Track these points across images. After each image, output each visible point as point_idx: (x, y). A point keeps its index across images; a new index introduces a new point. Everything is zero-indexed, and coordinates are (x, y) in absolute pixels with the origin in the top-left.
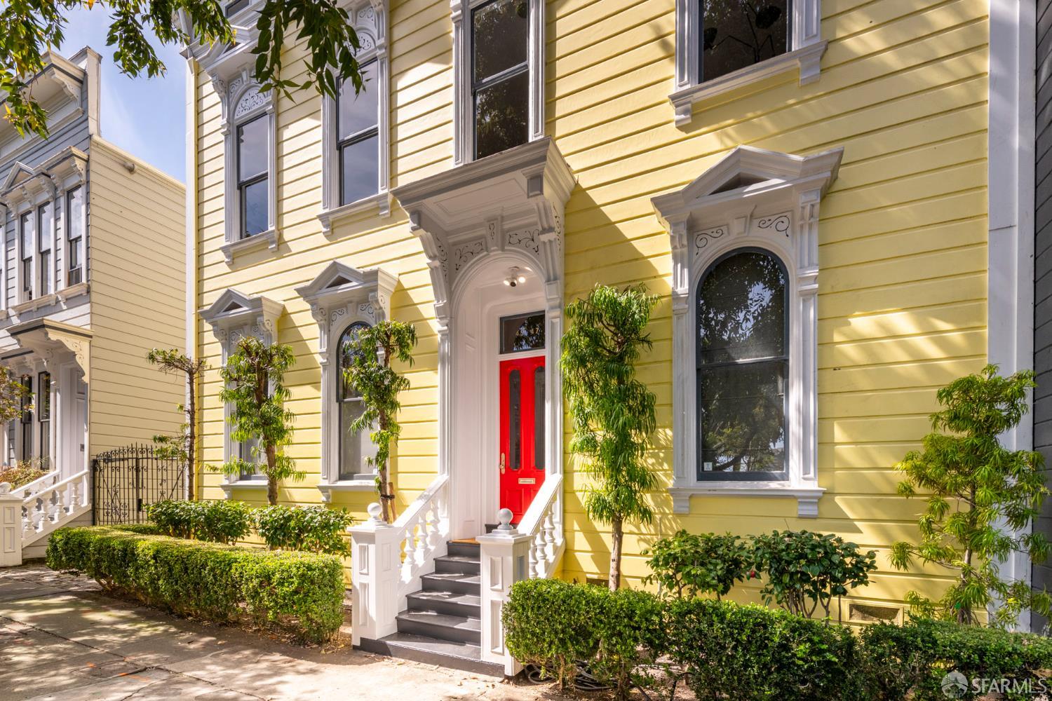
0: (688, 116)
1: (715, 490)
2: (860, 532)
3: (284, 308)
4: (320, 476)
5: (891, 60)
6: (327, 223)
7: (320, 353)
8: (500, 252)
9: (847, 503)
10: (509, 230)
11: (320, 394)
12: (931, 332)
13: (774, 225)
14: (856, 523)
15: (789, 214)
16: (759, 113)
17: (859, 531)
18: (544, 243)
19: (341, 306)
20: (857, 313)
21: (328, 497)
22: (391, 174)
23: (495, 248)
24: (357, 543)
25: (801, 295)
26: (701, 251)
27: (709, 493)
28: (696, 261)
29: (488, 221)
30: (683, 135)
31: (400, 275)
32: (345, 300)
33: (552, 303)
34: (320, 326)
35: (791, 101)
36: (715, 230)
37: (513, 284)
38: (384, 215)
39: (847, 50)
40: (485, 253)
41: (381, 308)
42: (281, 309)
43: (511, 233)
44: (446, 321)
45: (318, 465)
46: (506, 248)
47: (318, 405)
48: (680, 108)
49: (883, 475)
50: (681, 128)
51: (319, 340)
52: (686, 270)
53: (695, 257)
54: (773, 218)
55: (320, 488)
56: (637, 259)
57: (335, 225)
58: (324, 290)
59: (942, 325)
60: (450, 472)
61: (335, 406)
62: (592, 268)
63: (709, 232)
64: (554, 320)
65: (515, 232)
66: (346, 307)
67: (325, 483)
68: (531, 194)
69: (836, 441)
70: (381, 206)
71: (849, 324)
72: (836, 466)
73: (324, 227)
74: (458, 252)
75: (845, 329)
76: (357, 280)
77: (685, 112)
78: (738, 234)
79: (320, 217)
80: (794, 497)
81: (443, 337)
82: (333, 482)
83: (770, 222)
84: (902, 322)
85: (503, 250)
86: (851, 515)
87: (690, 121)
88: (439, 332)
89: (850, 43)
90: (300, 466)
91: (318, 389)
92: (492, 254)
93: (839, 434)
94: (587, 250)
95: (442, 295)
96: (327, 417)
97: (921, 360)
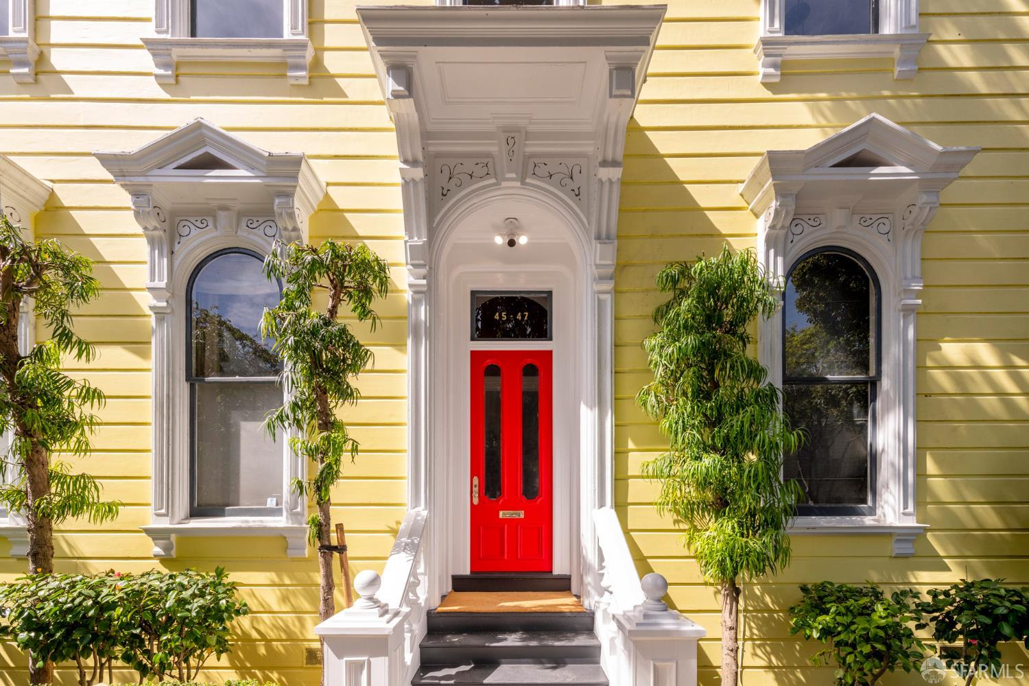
0: (779, 73)
1: (814, 528)
2: (949, 570)
3: (52, 193)
4: (150, 510)
5: (976, 81)
6: (165, 59)
7: (150, 289)
8: (518, 184)
9: (937, 538)
10: (533, 155)
11: (151, 364)
12: (1009, 367)
13: (875, 225)
14: (946, 560)
15: (890, 217)
16: (854, 95)
17: (947, 569)
18: (600, 181)
19: (205, 214)
20: (946, 339)
21: (167, 549)
22: (310, 17)
23: (513, 175)
24: (340, 656)
25: (903, 310)
26: (796, 238)
27: (808, 531)
28: (790, 250)
29: (504, 132)
30: (768, 94)
31: (328, 184)
32: (215, 203)
33: (603, 271)
34: (152, 241)
35: (886, 93)
36: (812, 217)
37: (512, 243)
38: (297, 78)
39: (938, 57)
40: (493, 181)
41: (295, 229)
42: (46, 196)
43: (537, 161)
44: (423, 271)
45: (148, 491)
46: (528, 180)
47: (147, 383)
48: (770, 59)
49: (969, 509)
50: (767, 85)
51: (147, 267)
52: (780, 260)
53: (790, 245)
54: (875, 217)
55: (148, 531)
56: (711, 235)
57: (183, 70)
58: (169, 170)
59: (1018, 361)
60: (430, 503)
61: (183, 389)
62: (652, 236)
63: (806, 218)
64: (603, 297)
65: (543, 160)
66: (215, 217)
67: (164, 524)
68: (615, 92)
69: (928, 473)
70: (290, 61)
71: (940, 349)
72: (928, 500)
73: (157, 65)
74: (446, 170)
75: (935, 354)
76: (251, 168)
77: (774, 66)
78: (839, 227)
79: (149, 44)
80: (890, 534)
81: (417, 296)
82: (178, 520)
83: (871, 221)
84: (986, 353)
85: (523, 183)
86: (942, 553)
87: (777, 80)
88: (411, 286)
89: (940, 48)
90: (108, 492)
91: (144, 355)
92: (504, 184)
93: (931, 467)
94: (645, 211)
95: (418, 227)
96: (165, 407)
97: (1001, 393)
